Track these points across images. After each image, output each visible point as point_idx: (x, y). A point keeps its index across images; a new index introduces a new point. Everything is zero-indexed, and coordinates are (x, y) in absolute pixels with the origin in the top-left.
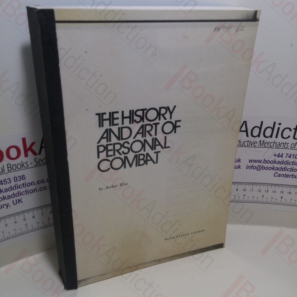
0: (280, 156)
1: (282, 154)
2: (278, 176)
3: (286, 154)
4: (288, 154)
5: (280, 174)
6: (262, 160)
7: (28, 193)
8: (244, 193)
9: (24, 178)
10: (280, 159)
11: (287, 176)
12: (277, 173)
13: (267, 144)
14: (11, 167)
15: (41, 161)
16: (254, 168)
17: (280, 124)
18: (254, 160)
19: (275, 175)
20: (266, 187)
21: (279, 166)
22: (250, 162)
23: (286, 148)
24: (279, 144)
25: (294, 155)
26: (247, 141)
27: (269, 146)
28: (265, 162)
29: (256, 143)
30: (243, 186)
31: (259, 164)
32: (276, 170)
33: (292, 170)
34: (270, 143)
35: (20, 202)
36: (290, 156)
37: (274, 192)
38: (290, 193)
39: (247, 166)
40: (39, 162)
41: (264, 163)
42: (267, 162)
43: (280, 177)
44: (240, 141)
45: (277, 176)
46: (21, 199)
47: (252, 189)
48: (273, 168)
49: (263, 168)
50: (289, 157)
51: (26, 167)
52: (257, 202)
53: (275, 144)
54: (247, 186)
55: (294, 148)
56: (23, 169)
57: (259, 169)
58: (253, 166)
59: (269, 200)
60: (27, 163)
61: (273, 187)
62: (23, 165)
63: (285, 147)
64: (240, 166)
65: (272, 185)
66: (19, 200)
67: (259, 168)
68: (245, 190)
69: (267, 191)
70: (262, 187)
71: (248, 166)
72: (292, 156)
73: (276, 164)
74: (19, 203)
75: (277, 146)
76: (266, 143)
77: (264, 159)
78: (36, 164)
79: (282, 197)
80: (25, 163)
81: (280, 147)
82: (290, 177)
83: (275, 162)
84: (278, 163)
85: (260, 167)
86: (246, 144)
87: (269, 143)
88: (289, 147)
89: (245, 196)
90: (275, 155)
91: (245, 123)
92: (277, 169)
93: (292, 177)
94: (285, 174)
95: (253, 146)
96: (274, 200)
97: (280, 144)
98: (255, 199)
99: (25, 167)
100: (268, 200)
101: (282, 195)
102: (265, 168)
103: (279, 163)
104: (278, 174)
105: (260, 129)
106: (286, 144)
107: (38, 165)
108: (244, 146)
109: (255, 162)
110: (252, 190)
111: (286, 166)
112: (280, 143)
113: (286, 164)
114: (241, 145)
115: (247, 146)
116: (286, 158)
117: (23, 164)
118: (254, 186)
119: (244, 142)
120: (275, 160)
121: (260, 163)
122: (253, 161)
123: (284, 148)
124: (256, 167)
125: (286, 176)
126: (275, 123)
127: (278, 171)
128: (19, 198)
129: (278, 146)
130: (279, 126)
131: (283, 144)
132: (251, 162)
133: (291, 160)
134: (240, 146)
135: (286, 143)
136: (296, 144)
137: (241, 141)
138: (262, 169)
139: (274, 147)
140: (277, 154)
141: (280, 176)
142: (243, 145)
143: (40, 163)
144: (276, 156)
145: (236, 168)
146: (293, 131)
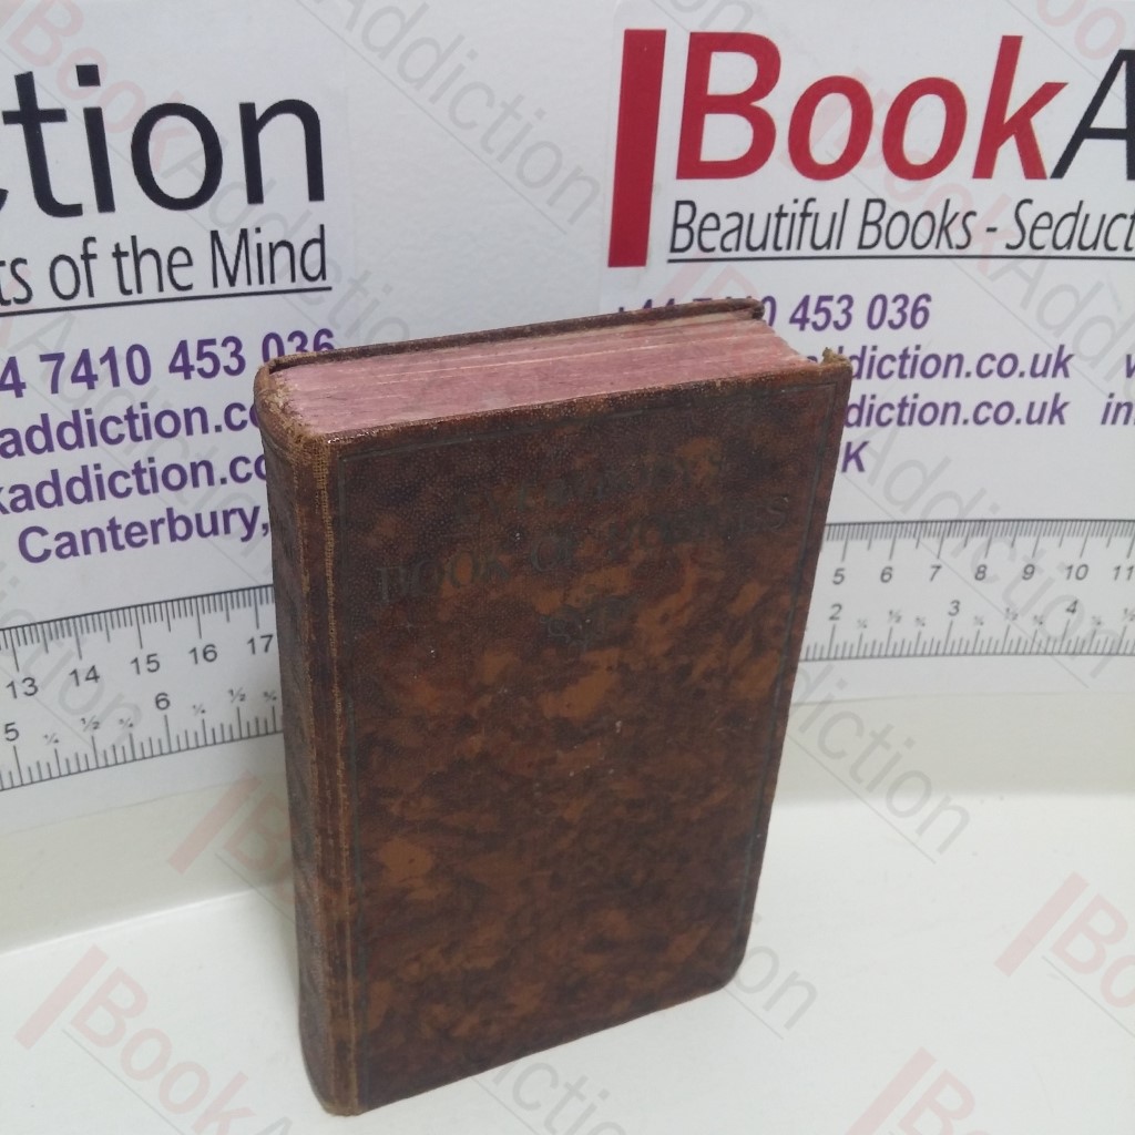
8: (1074, 589)
26: (1123, 216)
30: (1073, 543)
39: (1106, 400)
44: (1076, 215)
47: (1125, 565)
54: (1096, 544)
64: (1059, 404)
68: (1079, 572)
86: (1118, 235)
89: (1073, 611)
91: (1124, 65)
108: (1101, 251)
110: (1124, 573)
114: (1082, 247)
115: (1121, 252)
119: (1106, 225)
134: (1074, 250)
137: (1087, 216)
142: (1094, 245)
145: (1035, 416)
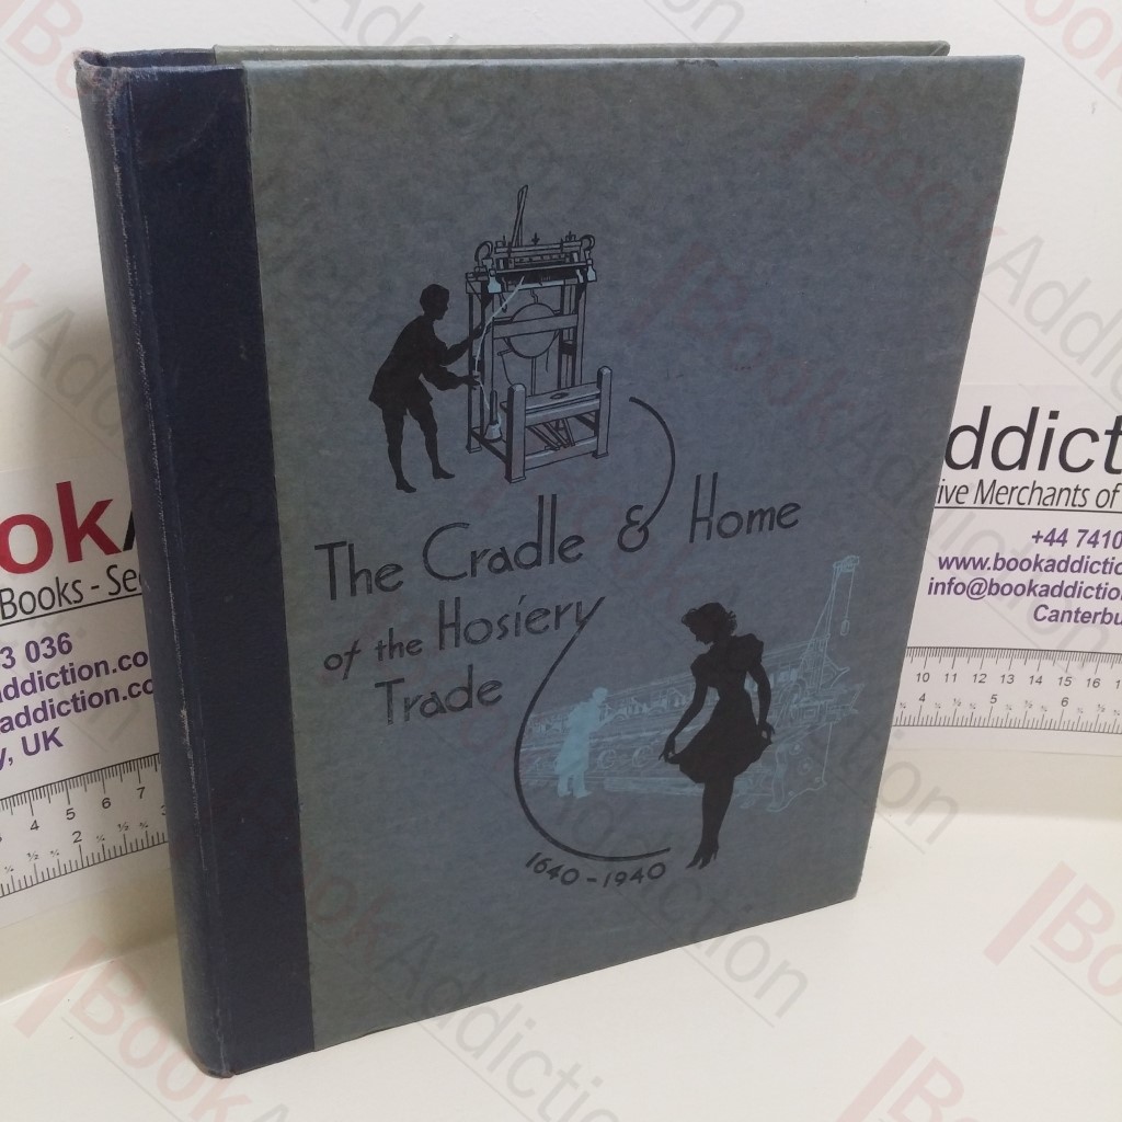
0: (1056, 538)
1: (1066, 532)
2: (1050, 620)
3: (1080, 531)
4: (1086, 532)
5: (1057, 612)
6: (988, 559)
7: (85, 709)
9: (65, 647)
10: (1057, 552)
11: (1083, 617)
12: (1046, 607)
13: (1008, 496)
14: (16, 601)
15: (135, 577)
16: (960, 589)
17: (1054, 415)
18: (957, 558)
19: (1040, 616)
20: (1004, 662)
21: (1053, 579)
22: (941, 567)
23: (1077, 508)
24: (1052, 491)
25: (1108, 534)
27: (1014, 504)
28: (1000, 564)
29: (963, 490)
31: (979, 572)
32: (1040, 595)
33: (1102, 592)
34: (1016, 492)
35: (52, 744)
36: (1093, 540)
37: (1035, 679)
38: (1096, 683)
40: (124, 580)
41: (995, 568)
42: (1006, 565)
43: (1056, 620)
45: (1044, 618)
46: (56, 729)
48: (1032, 589)
49: (994, 589)
50: (1089, 542)
51: (76, 602)
52: (972, 723)
53: (1037, 492)
55: (1106, 508)
56: (61, 608)
57: (978, 593)
58: (955, 582)
59: (1017, 713)
60: (77, 585)
61: (1033, 663)
62: (61, 594)
63: (1073, 505)
65: (1026, 653)
66: (48, 735)
67: (977, 586)
69: (1007, 679)
70: (989, 663)
71: (934, 582)
72: (1102, 540)
73: (1041, 570)
74: (47, 748)
75: (1046, 502)
76: (1003, 491)
77: (998, 554)
78: (114, 588)
79: (1065, 701)
80: (69, 587)
81: (1054, 507)
82: (1093, 622)
83: (1037, 564)
84: (1049, 568)
85: (981, 585)
87: (1013, 489)
88: (1091, 505)
90: (1037, 537)
92: (1047, 591)
93: (1103, 621)
94: (1078, 612)
95: (953, 502)
96: (1035, 714)
97: (1056, 493)
98: (964, 712)
99: (70, 602)
100: (1012, 715)
101: (1063, 691)
102: (1000, 590)
103: (1053, 565)
104: (1051, 609)
105: (980, 435)
106: (1079, 493)
107: (123, 592)
109: (962, 566)
111: (1079, 577)
112: (1055, 489)
113: (1079, 571)
116: (1078, 546)
117: (61, 588)
118: (961, 661)
120: (1038, 555)
121: (982, 568)
122: (955, 562)
123: (1069, 507)
124: (967, 585)
125: (1080, 615)
126: (1035, 411)
127: (1048, 600)
128: (48, 726)
129: (1048, 501)
130: (1052, 423)
131: (1065, 493)
132: (949, 567)
133: (1099, 553)
135: (1077, 490)
136: (1115, 491)
138: (990, 593)
139: (1034, 504)
140: (1044, 533)
141: (1056, 616)
143: (130, 584)
144: (1041, 540)
146: (1105, 440)
